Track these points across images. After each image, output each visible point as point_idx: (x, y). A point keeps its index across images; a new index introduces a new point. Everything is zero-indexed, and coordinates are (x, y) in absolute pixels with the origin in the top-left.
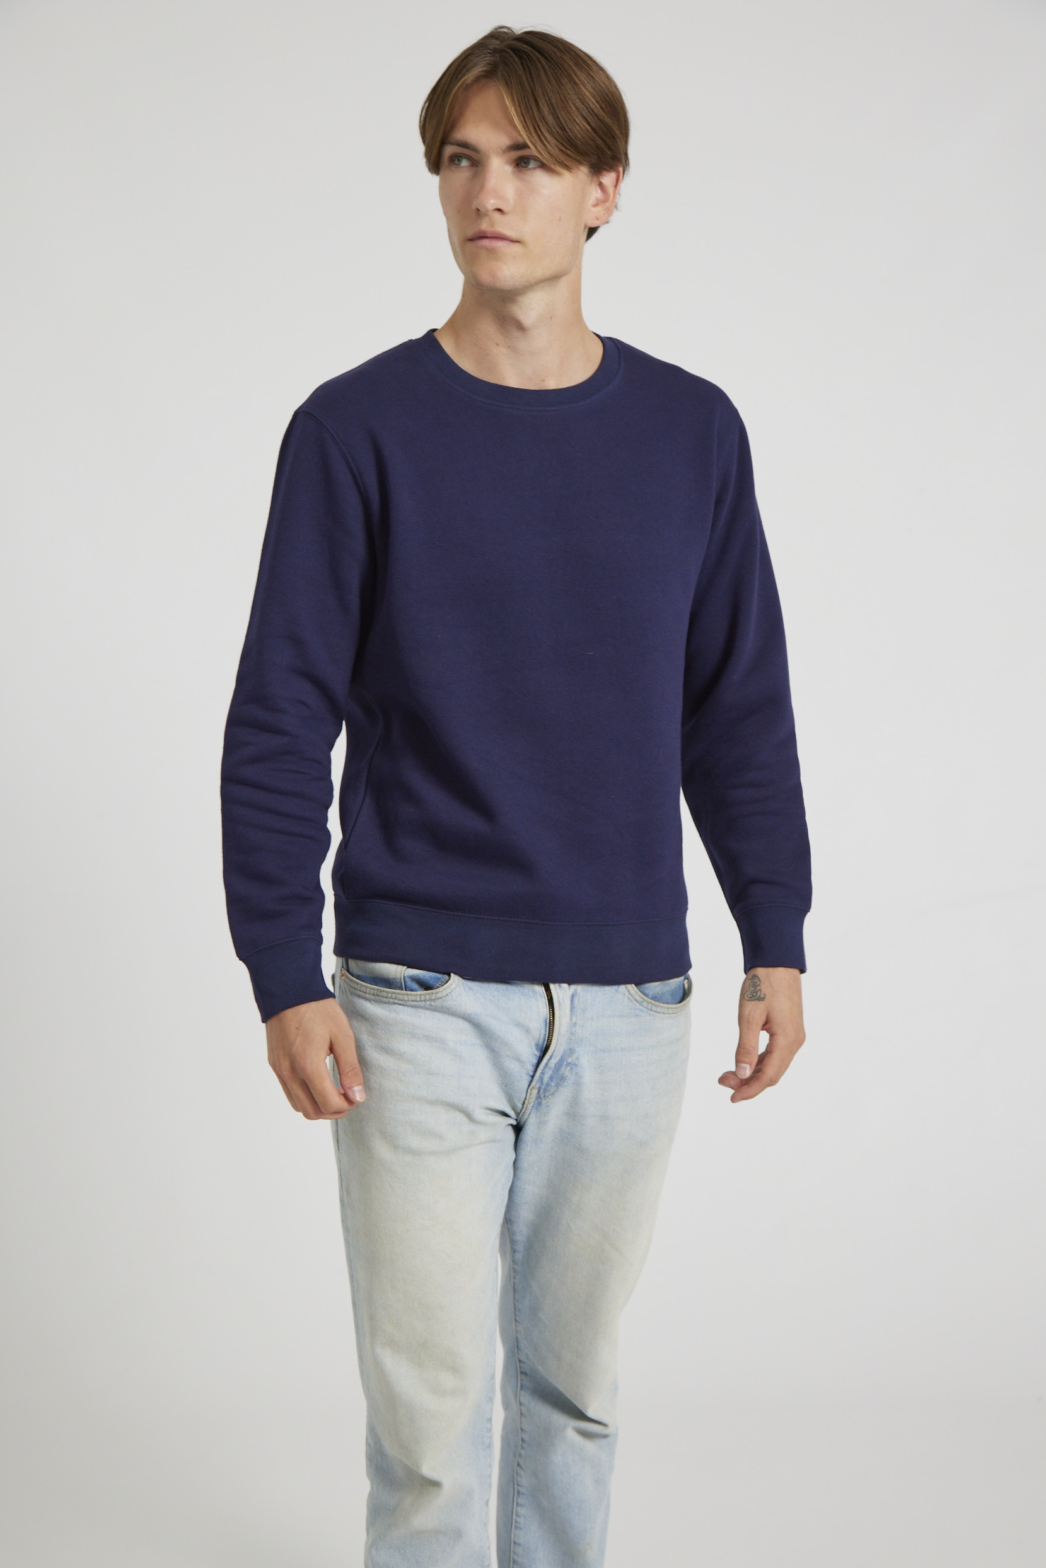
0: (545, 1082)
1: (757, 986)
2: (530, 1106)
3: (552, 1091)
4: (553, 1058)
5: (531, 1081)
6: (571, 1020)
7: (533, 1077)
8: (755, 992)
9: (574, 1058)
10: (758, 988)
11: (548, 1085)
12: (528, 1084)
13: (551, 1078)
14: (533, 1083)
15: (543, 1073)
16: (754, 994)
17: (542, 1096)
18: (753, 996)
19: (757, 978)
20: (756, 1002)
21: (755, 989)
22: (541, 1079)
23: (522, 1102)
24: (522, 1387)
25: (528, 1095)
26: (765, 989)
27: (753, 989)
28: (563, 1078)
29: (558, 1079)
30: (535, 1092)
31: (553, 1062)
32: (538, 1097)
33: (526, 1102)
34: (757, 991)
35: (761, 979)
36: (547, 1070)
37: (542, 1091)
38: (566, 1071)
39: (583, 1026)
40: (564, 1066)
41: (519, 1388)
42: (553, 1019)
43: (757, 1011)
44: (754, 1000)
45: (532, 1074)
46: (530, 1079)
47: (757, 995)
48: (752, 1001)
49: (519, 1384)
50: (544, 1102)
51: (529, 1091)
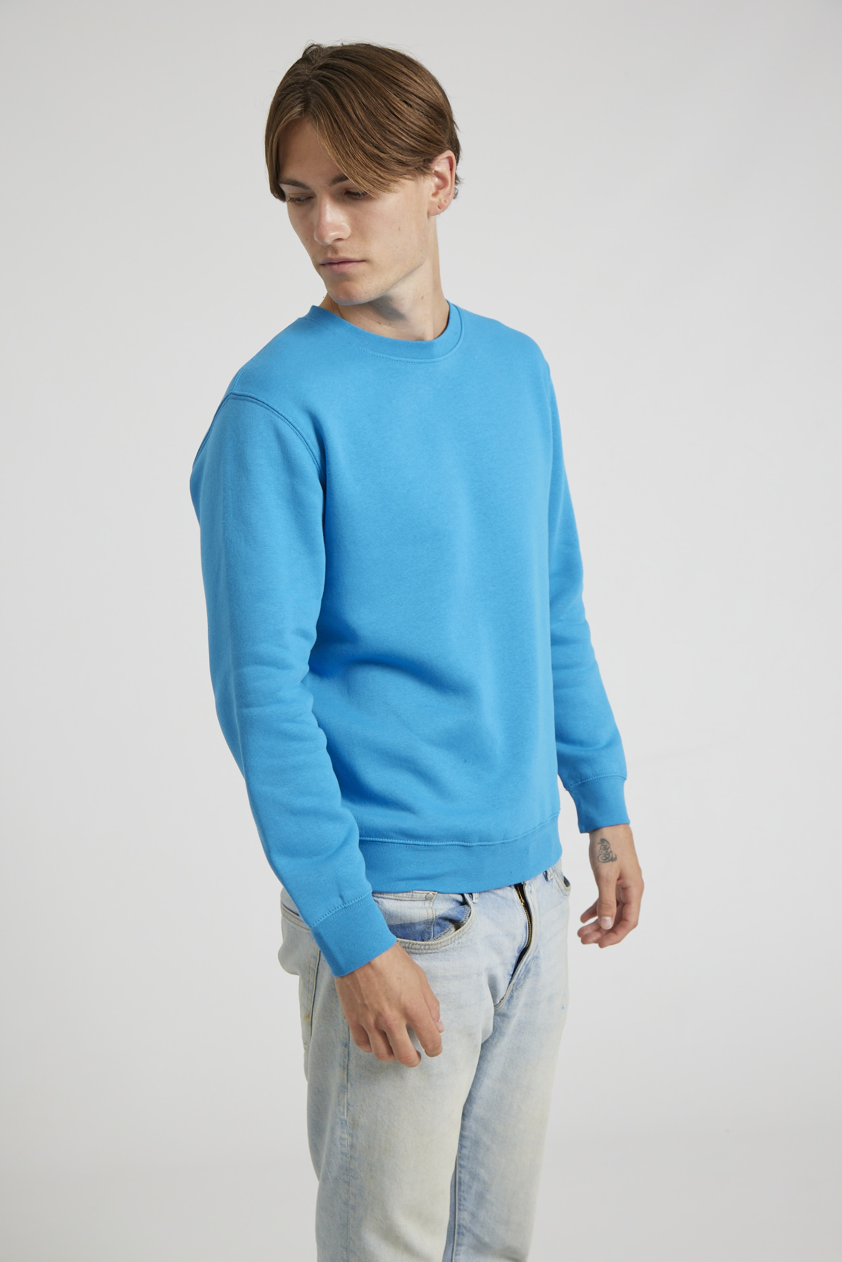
1: (608, 849)
4: (529, 956)
5: (512, 979)
7: (513, 976)
8: (607, 855)
10: (609, 850)
11: (520, 979)
12: (508, 983)
13: (523, 973)
14: (513, 981)
15: (520, 971)
16: (608, 856)
17: (514, 990)
18: (607, 858)
19: (606, 842)
20: (611, 862)
21: (607, 852)
23: (501, 999)
26: (615, 849)
27: (605, 852)
29: (527, 972)
30: (512, 987)
31: (529, 959)
32: (512, 991)
33: (504, 998)
34: (609, 854)
35: (610, 843)
36: (523, 968)
37: (515, 985)
38: (531, 964)
40: (531, 961)
42: (531, 921)
43: (610, 870)
44: (609, 861)
45: (511, 973)
46: (510, 977)
47: (609, 856)
48: (607, 862)
50: (515, 994)
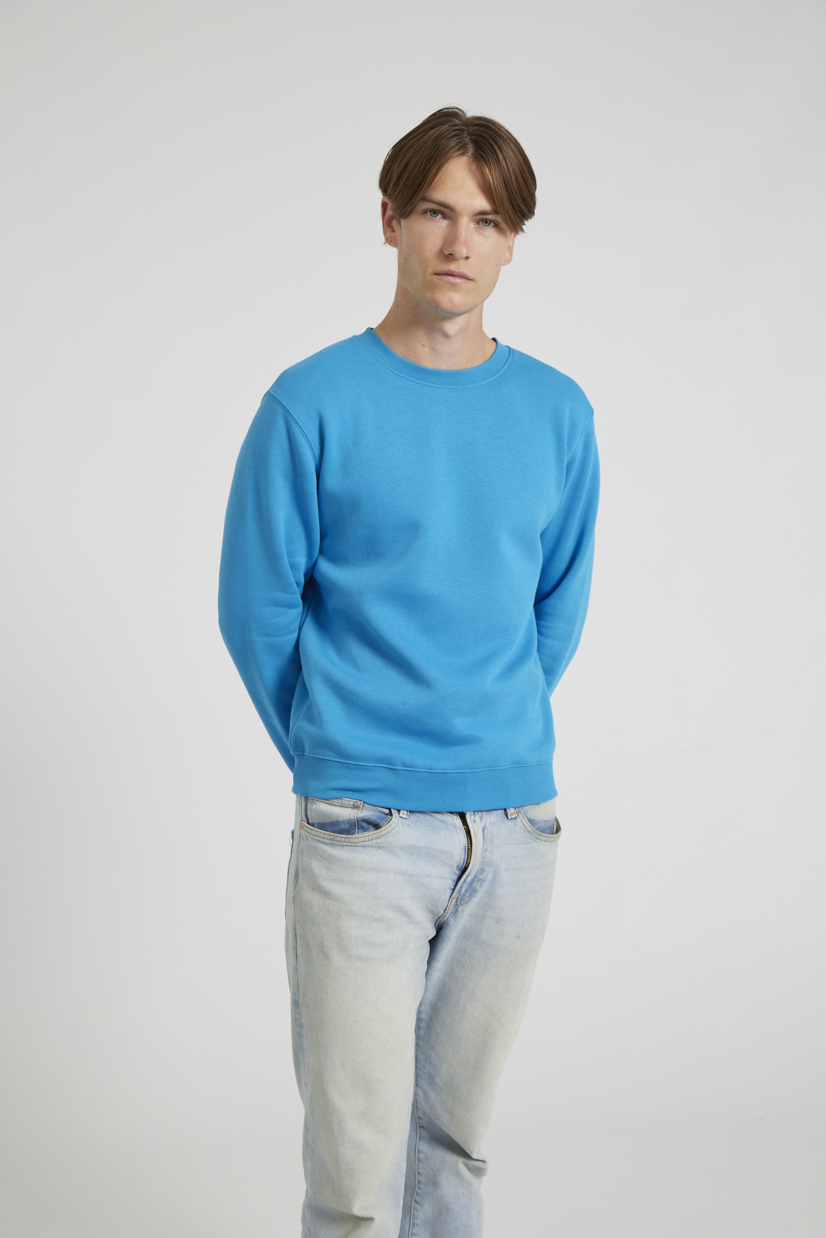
0: (462, 894)
2: (450, 912)
3: (466, 900)
4: (470, 876)
5: (452, 893)
6: (483, 847)
7: (454, 890)
9: (484, 875)
11: (464, 895)
12: (450, 896)
13: (466, 891)
14: (454, 895)
15: (461, 887)
17: (459, 904)
22: (460, 891)
23: (444, 909)
24: (420, 1138)
25: (449, 903)
28: (475, 891)
29: (472, 891)
30: (454, 901)
31: (470, 878)
32: (456, 905)
33: (447, 909)
36: (464, 884)
37: (459, 900)
38: (477, 885)
39: (492, 852)
40: (476, 882)
41: (418, 1139)
42: (471, 846)
45: (453, 888)
46: (452, 891)
49: (418, 1136)
50: (460, 908)
51: (450, 900)
